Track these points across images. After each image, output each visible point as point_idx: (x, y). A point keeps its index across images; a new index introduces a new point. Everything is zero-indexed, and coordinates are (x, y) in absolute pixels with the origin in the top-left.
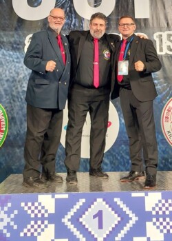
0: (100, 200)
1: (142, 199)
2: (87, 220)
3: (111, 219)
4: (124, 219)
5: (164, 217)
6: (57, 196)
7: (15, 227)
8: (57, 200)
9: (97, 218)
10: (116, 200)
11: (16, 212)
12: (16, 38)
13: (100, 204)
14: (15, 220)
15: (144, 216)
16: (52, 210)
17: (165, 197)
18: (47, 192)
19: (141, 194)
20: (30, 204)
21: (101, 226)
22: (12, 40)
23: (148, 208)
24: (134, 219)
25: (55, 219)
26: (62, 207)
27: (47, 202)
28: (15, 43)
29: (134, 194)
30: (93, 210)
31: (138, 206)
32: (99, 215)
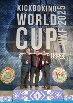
0: (37, 92)
1: (47, 92)
2: (35, 96)
3: (40, 96)
4: (43, 96)
5: (51, 95)
9: (37, 96)
10: (41, 92)
11: (19, 94)
12: (17, 54)
13: (37, 93)
15: (47, 95)
17: (52, 91)
19: (46, 91)
21: (38, 97)
22: (16, 54)
23: (48, 93)
24: (45, 96)
28: (17, 55)
30: (36, 94)
32: (37, 95)
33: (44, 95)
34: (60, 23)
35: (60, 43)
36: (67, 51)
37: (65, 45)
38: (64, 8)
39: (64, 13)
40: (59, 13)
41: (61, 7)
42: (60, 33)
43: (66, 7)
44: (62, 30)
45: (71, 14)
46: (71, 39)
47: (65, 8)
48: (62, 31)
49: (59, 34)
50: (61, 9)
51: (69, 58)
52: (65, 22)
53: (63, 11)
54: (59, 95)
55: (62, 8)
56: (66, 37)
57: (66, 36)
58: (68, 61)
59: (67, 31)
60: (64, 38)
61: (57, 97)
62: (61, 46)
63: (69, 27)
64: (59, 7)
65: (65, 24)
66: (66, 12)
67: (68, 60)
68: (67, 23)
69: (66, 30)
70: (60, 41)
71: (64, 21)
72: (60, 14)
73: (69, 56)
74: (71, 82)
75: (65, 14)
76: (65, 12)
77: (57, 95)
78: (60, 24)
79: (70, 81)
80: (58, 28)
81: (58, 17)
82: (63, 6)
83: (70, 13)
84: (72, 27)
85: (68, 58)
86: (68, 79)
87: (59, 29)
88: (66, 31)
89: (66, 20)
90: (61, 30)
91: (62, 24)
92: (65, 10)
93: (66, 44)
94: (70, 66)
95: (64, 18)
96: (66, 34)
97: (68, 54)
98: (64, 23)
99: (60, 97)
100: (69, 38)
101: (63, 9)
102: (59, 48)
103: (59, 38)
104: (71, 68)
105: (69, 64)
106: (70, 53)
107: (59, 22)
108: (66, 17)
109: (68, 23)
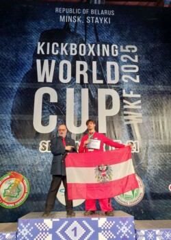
0: (75, 222)
1: (97, 221)
2: (69, 232)
3: (81, 231)
4: (88, 231)
5: (108, 230)
6: (54, 220)
7: (32, 236)
8: (54, 222)
10: (84, 222)
11: (32, 228)
12: (35, 142)
13: (75, 224)
14: (32, 232)
15: (98, 230)
16: (51, 227)
18: (48, 218)
19: (96, 219)
20: (39, 224)
21: (75, 235)
22: (33, 143)
23: (100, 226)
24: (93, 231)
25: (52, 231)
26: (56, 226)
27: (48, 223)
28: (34, 145)
29: (93, 219)
30: (72, 227)
31: (94, 225)
32: (75, 229)
33: (91, 229)
34: (126, 78)
35: (128, 120)
36: (142, 137)
37: (139, 125)
38: (133, 49)
39: (134, 58)
40: (124, 58)
41: (127, 47)
42: (127, 99)
43: (138, 48)
44: (132, 92)
45: (148, 62)
46: (151, 112)
47: (136, 50)
48: (131, 95)
49: (124, 101)
50: (129, 51)
51: (147, 151)
52: (138, 77)
53: (132, 55)
54: (127, 229)
55: (129, 49)
56: (140, 107)
57: (139, 104)
58: (146, 158)
59: (142, 95)
60: (135, 110)
61: (121, 233)
62: (129, 127)
63: (146, 88)
64: (124, 48)
65: (138, 80)
66: (139, 58)
67: (146, 155)
68: (140, 79)
69: (139, 94)
70: (127, 115)
71: (134, 75)
72: (126, 61)
73: (147, 148)
74: (152, 204)
75: (136, 60)
76: (136, 57)
77: (122, 229)
78: (127, 81)
79: (151, 201)
80: (122, 90)
81: (123, 67)
82: (132, 45)
83: (147, 58)
84: (151, 87)
85: (145, 151)
86: (145, 197)
87: (124, 91)
88: (139, 96)
89: (138, 73)
90: (129, 93)
91: (131, 82)
92: (137, 53)
93: (141, 121)
94: (149, 168)
95: (135, 69)
96: (139, 102)
97: (146, 143)
98: (135, 78)
99: (128, 233)
100: (145, 110)
101: (133, 51)
102: (126, 131)
103: (126, 110)
104: (152, 173)
105: (147, 164)
106: (150, 141)
107: (124, 77)
108: (139, 67)
109: (144, 80)
